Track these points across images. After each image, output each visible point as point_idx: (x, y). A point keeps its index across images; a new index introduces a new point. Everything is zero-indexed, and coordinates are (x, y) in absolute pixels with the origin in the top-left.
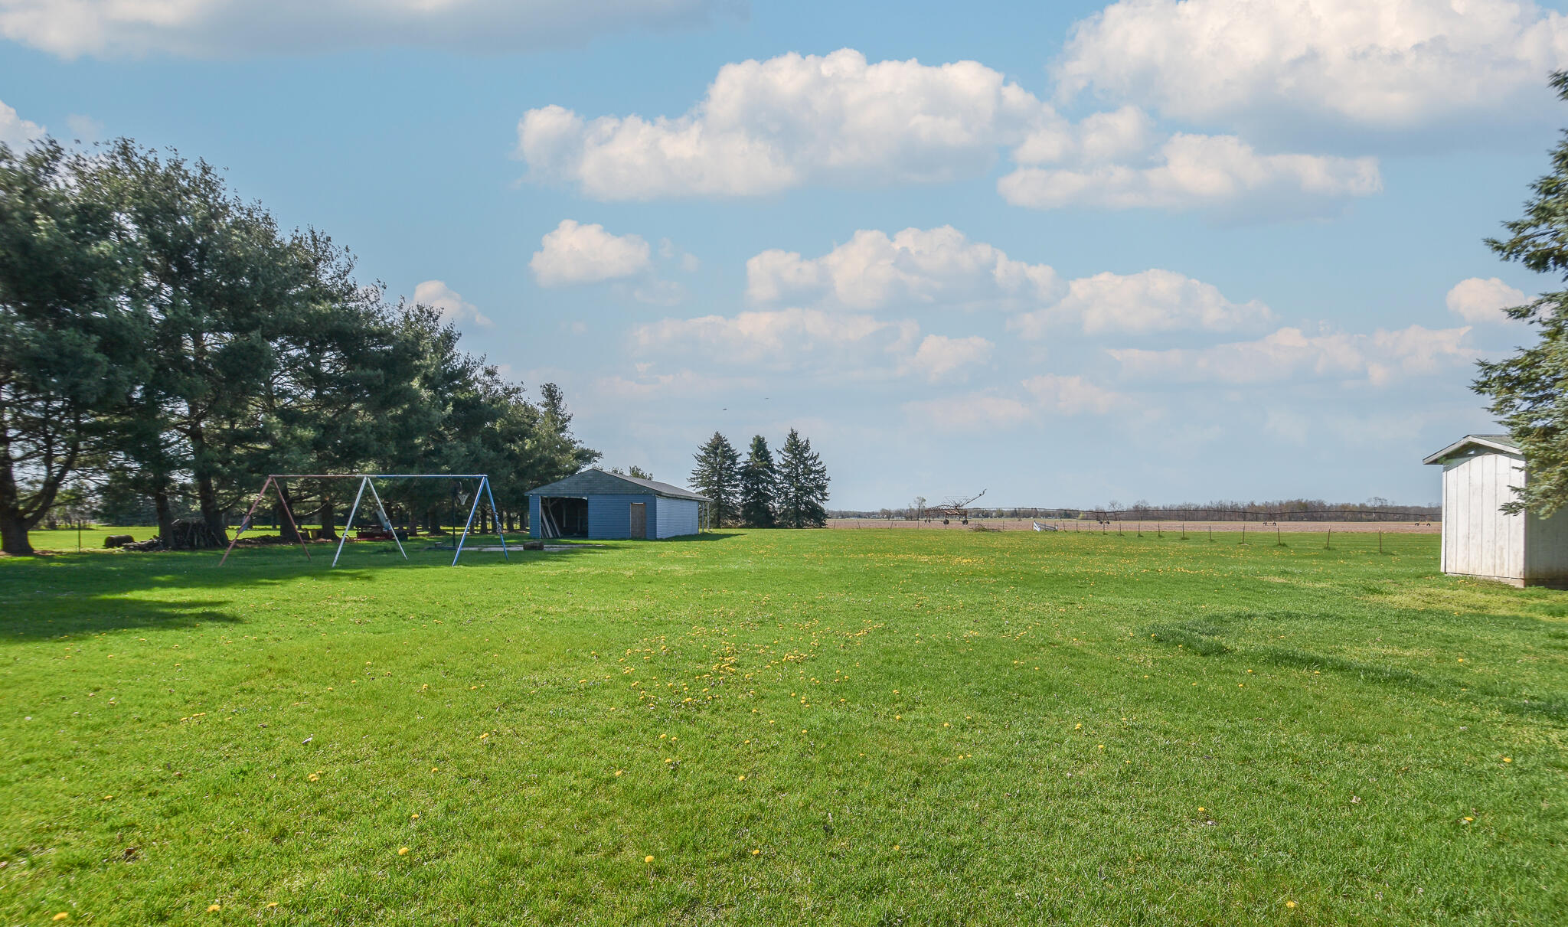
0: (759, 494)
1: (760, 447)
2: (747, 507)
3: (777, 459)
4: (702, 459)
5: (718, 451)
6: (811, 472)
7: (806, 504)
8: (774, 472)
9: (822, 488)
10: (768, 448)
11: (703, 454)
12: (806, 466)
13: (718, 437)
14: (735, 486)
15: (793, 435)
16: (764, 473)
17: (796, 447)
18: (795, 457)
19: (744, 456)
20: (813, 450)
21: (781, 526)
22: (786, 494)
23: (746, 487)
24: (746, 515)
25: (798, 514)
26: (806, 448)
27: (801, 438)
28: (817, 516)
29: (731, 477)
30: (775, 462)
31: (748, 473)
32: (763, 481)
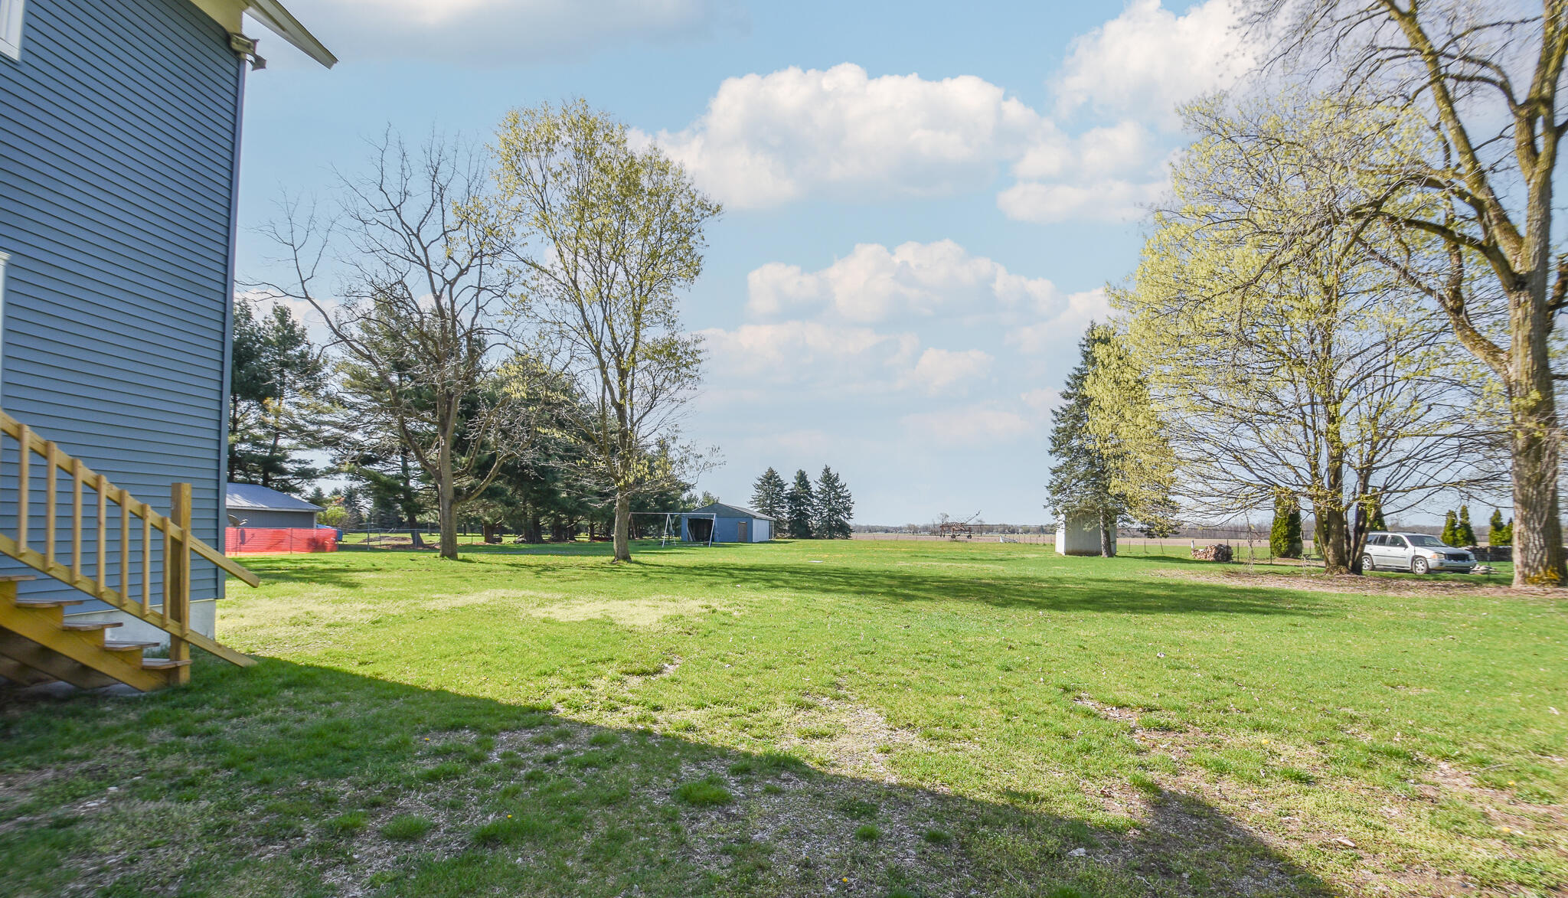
0: (801, 513)
1: (802, 478)
2: (792, 522)
3: (815, 488)
4: (758, 487)
5: (771, 480)
6: (840, 497)
7: (836, 521)
8: (812, 497)
9: (848, 509)
10: (808, 479)
11: (759, 483)
12: (836, 493)
13: (771, 471)
14: (783, 507)
15: (827, 470)
16: (805, 498)
17: (829, 480)
18: (828, 486)
19: (790, 484)
20: (841, 481)
21: (817, 538)
22: (821, 513)
23: (791, 508)
24: (792, 530)
25: (830, 529)
26: (836, 479)
27: (833, 472)
28: (844, 531)
29: (781, 501)
30: (813, 490)
31: (793, 498)
32: (803, 504)
